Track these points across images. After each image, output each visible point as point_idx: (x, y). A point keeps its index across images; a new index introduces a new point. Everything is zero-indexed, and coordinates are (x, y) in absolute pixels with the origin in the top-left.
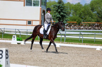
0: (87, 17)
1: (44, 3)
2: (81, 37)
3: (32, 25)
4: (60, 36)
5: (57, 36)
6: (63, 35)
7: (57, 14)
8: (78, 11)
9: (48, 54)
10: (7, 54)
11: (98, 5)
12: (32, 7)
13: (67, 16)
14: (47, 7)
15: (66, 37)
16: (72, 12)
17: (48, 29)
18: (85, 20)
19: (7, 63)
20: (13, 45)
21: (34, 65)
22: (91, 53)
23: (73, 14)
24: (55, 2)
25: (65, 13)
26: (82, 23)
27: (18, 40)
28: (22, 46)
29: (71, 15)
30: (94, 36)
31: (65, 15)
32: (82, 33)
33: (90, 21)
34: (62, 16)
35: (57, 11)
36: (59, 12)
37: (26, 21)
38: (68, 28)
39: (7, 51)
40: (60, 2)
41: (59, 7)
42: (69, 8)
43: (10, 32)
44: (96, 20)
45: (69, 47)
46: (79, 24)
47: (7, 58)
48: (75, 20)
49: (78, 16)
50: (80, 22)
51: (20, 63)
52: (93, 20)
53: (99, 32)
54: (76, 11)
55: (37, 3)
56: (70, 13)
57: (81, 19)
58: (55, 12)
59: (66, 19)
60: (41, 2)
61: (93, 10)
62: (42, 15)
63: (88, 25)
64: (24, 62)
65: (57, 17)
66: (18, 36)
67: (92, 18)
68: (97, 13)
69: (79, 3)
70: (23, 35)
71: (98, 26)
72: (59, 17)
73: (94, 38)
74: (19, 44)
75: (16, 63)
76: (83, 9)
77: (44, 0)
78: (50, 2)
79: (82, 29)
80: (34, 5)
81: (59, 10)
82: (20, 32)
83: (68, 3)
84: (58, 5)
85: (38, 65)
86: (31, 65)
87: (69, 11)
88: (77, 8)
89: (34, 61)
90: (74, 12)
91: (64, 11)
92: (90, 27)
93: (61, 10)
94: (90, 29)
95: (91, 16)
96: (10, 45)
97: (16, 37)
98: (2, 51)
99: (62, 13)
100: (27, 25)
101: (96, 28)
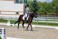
0: (50, 10)
1: (26, 2)
2: (47, 22)
3: (19, 15)
4: (35, 21)
5: (33, 21)
6: (36, 20)
7: (33, 8)
8: (45, 7)
9: (28, 31)
10: (4, 32)
11: (56, 3)
12: (19, 4)
13: (39, 9)
14: (27, 4)
15: (38, 21)
16: (42, 7)
17: (27, 17)
18: (49, 12)
19: (5, 37)
20: (8, 26)
21: (20, 38)
22: (52, 31)
23: (42, 8)
24: (32, 1)
25: (37, 7)
26: (48, 13)
27: (11, 23)
28: (13, 27)
29: (41, 9)
30: (54, 21)
31: (38, 9)
32: (47, 19)
33: (52, 12)
34: (36, 9)
35: (33, 6)
36: (34, 7)
37: (15, 12)
38: (39, 16)
39: (4, 30)
40: (35, 1)
41: (34, 4)
42: (40, 5)
43: (7, 18)
44: (55, 12)
45: (40, 27)
46: (46, 14)
47: (5, 34)
48: (43, 12)
49: (45, 9)
50: (46, 13)
51: (12, 37)
52: (53, 11)
53: (57, 19)
54: (44, 6)
55: (22, 2)
56: (40, 8)
57: (47, 11)
58: (32, 7)
59: (38, 11)
60: (24, 1)
61: (53, 6)
62: (24, 9)
63: (51, 15)
64: (14, 36)
65: (33, 10)
66: (11, 21)
67: (53, 10)
68: (56, 8)
69: (46, 2)
70: (13, 21)
71: (56, 15)
72: (34, 10)
73: (54, 22)
74: (12, 25)
75: (10, 37)
76: (48, 5)
77: (26, 0)
78: (29, 1)
79: (48, 17)
80: (20, 3)
81: (34, 6)
82: (12, 19)
83: (40, 2)
84: (34, 3)
85: (22, 38)
86: (18, 38)
87: (40, 6)
88: (44, 4)
89: (20, 36)
90: (43, 7)
91: (37, 6)
92: (52, 16)
93: (35, 6)
94: (52, 17)
95: (52, 9)
96: (6, 26)
97: (9, 22)
98: (2, 30)
99: (36, 8)
100: (16, 15)
101: (55, 16)
